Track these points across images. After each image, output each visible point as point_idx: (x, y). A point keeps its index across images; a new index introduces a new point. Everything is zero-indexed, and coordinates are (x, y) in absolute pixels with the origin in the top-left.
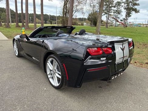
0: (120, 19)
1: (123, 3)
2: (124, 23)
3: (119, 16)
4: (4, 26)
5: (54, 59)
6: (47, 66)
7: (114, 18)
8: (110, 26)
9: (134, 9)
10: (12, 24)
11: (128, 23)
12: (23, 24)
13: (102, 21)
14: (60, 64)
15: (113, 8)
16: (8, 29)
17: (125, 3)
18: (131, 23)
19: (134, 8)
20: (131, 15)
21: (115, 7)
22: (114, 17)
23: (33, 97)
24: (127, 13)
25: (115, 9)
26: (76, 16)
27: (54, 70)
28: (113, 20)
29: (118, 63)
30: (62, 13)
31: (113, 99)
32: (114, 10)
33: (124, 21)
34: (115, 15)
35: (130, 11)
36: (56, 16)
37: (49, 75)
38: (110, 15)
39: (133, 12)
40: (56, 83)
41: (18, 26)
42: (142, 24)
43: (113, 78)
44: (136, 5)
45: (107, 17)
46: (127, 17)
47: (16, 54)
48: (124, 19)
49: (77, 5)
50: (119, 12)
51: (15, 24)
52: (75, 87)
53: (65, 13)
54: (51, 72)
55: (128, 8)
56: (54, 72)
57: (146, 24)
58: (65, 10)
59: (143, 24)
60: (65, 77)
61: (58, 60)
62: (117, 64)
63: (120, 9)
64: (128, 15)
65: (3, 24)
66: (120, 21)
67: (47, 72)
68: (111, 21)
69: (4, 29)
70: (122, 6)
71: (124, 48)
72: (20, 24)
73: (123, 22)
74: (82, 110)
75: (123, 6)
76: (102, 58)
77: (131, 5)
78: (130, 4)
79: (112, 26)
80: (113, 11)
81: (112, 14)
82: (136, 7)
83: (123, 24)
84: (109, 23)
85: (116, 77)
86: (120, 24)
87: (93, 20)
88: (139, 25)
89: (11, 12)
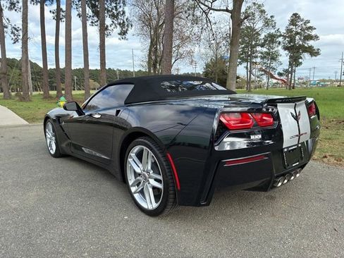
0: (277, 72)
1: (281, 36)
2: (287, 79)
3: (274, 64)
4: (17, 98)
5: (145, 148)
6: (128, 166)
7: (263, 70)
8: (255, 88)
9: (306, 47)
10: (35, 93)
11: (296, 79)
12: (59, 92)
13: (238, 78)
14: (160, 155)
15: (259, 49)
16: (25, 104)
17: (285, 37)
18: (302, 79)
19: (306, 45)
20: (300, 60)
21: (262, 46)
22: (264, 68)
23: (101, 235)
24: (291, 57)
25: (265, 50)
26: (178, 70)
27: (145, 173)
28: (262, 75)
29: (288, 148)
30: (145, 64)
31: (286, 231)
32: (262, 53)
33: (287, 76)
34: (265, 63)
35: (298, 52)
36: (132, 70)
37: (133, 185)
38: (253, 62)
39: (306, 56)
40: (150, 203)
41: (47, 97)
42: (328, 81)
43: (280, 184)
44: (311, 39)
45: (247, 68)
46: (292, 68)
47: (51, 151)
48: (287, 71)
49: (178, 46)
50: (273, 57)
51: (42, 93)
52: (197, 204)
53: (153, 62)
54: (138, 178)
55: (292, 46)
56: (145, 176)
57: (337, 81)
58: (153, 57)
59: (332, 81)
60: (171, 185)
61: (154, 147)
62: (286, 150)
63: (276, 49)
64: (295, 61)
65: (13, 94)
66: (276, 76)
67: (129, 179)
68: (258, 77)
69: (18, 103)
70: (279, 43)
71: (299, 115)
72: (53, 93)
73: (284, 78)
74: (217, 257)
75: (281, 43)
76: (253, 135)
77: (300, 39)
78: (297, 37)
79: (261, 87)
80: (260, 55)
81: (258, 60)
82: (311, 43)
83: (285, 82)
84: (253, 81)
85: (286, 181)
86: (277, 83)
87: (216, 76)
88: (322, 84)
89: (32, 68)
